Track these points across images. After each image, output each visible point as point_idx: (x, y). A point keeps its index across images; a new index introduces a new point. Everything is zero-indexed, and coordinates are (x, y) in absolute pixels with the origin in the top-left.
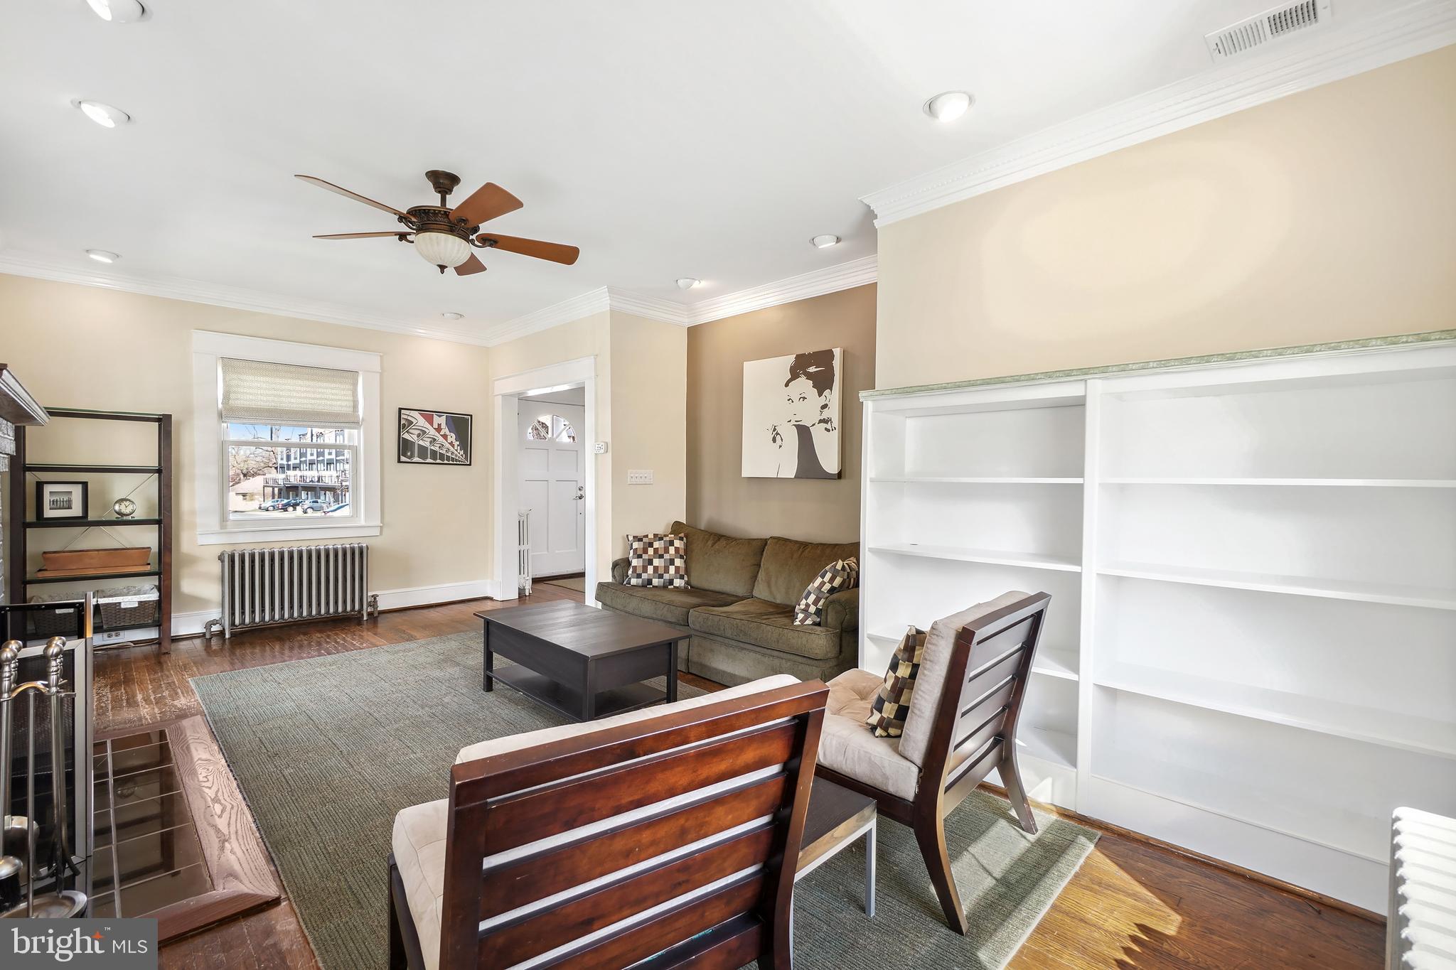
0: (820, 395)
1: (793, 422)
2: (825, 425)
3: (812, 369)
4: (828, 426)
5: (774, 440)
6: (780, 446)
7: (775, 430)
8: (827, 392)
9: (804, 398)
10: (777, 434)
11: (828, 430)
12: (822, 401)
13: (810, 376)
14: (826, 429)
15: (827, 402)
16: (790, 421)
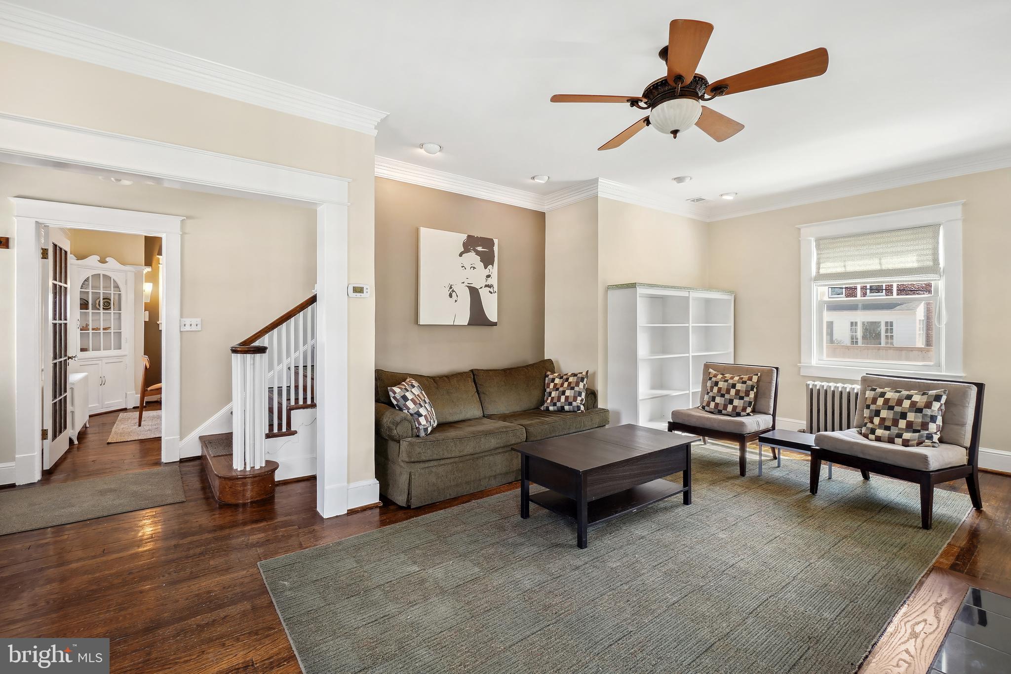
0: (486, 268)
1: (466, 284)
2: (489, 289)
3: (480, 249)
4: (491, 290)
5: (451, 296)
6: (456, 301)
7: (451, 288)
8: (490, 267)
9: (474, 268)
10: (453, 291)
11: (491, 293)
12: (486, 272)
13: (478, 253)
14: (490, 292)
15: (490, 274)
16: (464, 283)
